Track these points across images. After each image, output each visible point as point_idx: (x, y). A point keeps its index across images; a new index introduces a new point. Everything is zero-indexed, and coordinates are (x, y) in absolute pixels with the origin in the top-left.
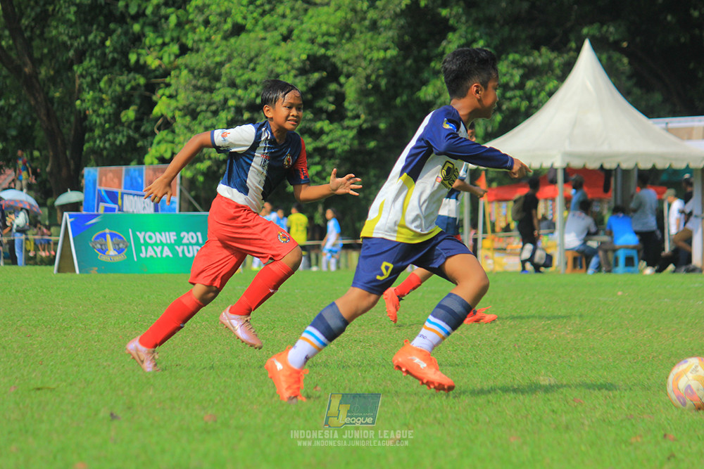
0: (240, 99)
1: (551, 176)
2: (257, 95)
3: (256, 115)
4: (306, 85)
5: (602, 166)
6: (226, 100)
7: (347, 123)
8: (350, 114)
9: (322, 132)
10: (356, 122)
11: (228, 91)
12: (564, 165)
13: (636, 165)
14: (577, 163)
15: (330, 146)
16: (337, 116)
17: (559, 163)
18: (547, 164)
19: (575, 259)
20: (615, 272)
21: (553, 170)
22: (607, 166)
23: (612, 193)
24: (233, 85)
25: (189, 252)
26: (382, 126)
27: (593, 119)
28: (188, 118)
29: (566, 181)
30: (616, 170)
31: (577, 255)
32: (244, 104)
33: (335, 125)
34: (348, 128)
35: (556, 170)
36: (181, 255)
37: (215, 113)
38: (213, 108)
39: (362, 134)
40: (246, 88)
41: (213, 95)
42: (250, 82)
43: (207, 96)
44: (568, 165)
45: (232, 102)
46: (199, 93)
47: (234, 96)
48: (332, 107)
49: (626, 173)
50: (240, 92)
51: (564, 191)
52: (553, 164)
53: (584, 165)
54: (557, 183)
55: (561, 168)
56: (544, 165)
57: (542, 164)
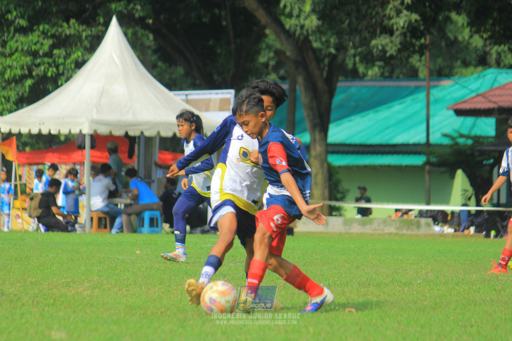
1: (78, 142)
5: (127, 133)
12: (92, 132)
13: (159, 133)
14: (103, 131)
17: (86, 131)
18: (75, 131)
19: (100, 219)
20: (141, 232)
21: (82, 136)
22: (131, 134)
23: (135, 158)
27: (119, 90)
29: (92, 147)
30: (139, 137)
31: (102, 215)
35: (85, 135)
44: (95, 131)
49: (149, 140)
51: (92, 156)
52: (81, 131)
53: (111, 132)
54: (84, 148)
55: (89, 135)
56: (73, 132)
57: (70, 131)
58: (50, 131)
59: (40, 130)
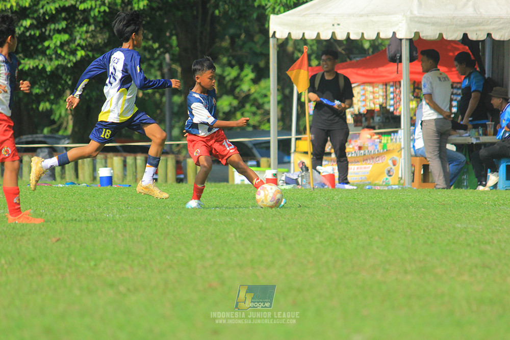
1: (390, 52)
5: (465, 35)
12: (412, 36)
14: (429, 33)
17: (404, 33)
18: (386, 34)
21: (396, 41)
22: (472, 37)
29: (412, 59)
35: (401, 40)
44: (417, 34)
51: (411, 73)
52: (394, 33)
53: (441, 35)
54: (400, 61)
55: (407, 39)
56: (382, 36)
57: (378, 34)
58: (348, 34)
59: (333, 33)
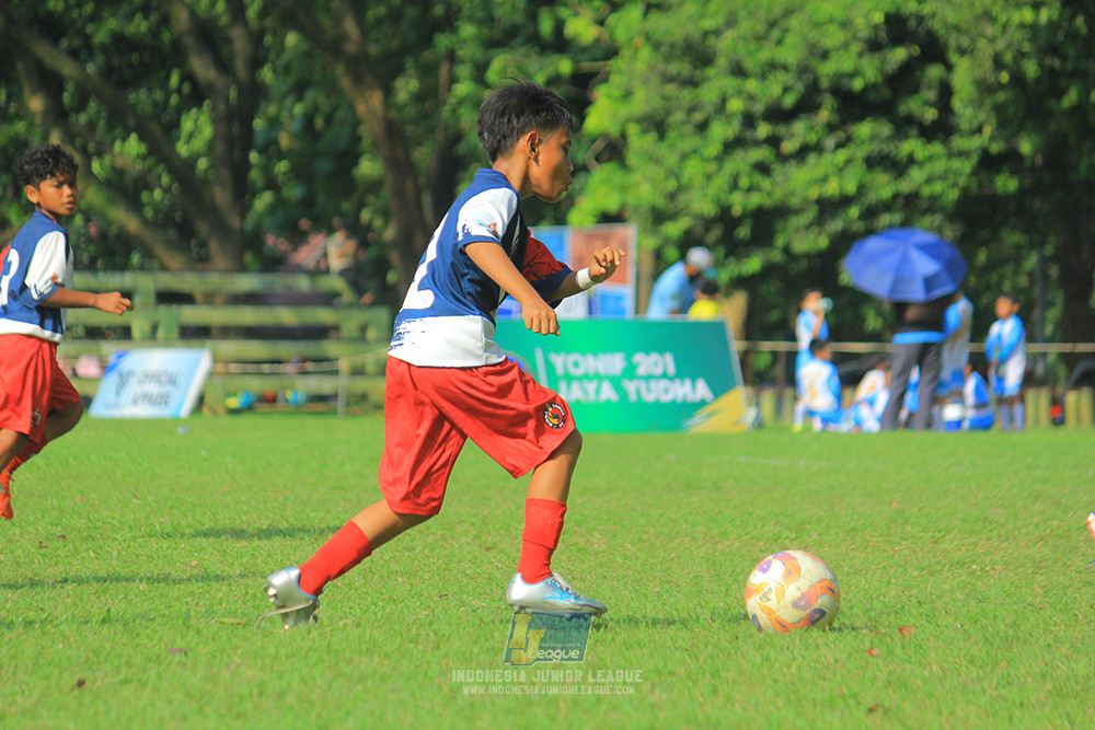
0: (752, 98)
2: (786, 90)
3: (782, 130)
4: (881, 70)
6: (724, 100)
7: (958, 142)
8: (964, 125)
9: (911, 160)
10: (975, 143)
11: (730, 83)
15: (926, 191)
16: (941, 129)
24: (738, 71)
25: (649, 390)
26: (1026, 147)
28: (652, 136)
32: (759, 108)
33: (937, 148)
34: (962, 154)
36: (633, 397)
37: (702, 127)
38: (698, 117)
39: (988, 163)
40: (763, 77)
41: (699, 90)
42: (773, 66)
43: (686, 95)
45: (736, 105)
46: (670, 89)
47: (740, 93)
48: (930, 115)
50: (752, 85)
